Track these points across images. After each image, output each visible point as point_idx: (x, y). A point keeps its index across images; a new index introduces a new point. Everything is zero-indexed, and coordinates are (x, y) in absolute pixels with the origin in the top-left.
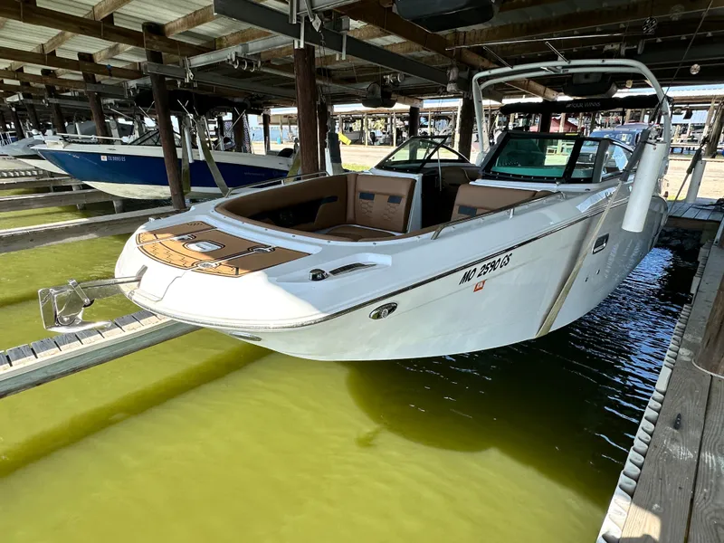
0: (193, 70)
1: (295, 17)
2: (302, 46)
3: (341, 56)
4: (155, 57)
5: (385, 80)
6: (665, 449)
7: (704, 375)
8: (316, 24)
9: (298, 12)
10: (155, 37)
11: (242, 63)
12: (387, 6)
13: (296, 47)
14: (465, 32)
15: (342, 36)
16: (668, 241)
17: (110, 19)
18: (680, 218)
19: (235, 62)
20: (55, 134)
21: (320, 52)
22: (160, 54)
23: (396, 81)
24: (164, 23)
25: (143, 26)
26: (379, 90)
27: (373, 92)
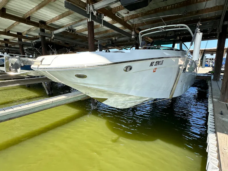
0: (54, 35)
1: (88, 12)
2: (90, 21)
3: (101, 25)
4: (42, 30)
5: (112, 39)
6: (221, 119)
7: (224, 104)
8: (95, 13)
9: (89, 10)
10: (43, 25)
11: (70, 31)
12: (114, 13)
13: (88, 21)
14: (135, 24)
15: (101, 20)
16: (196, 85)
17: (29, 18)
18: (200, 76)
19: (68, 30)
20: (7, 54)
21: (95, 23)
22: (44, 30)
23: (116, 39)
24: (46, 21)
25: (39, 22)
26: (111, 42)
27: (109, 42)
